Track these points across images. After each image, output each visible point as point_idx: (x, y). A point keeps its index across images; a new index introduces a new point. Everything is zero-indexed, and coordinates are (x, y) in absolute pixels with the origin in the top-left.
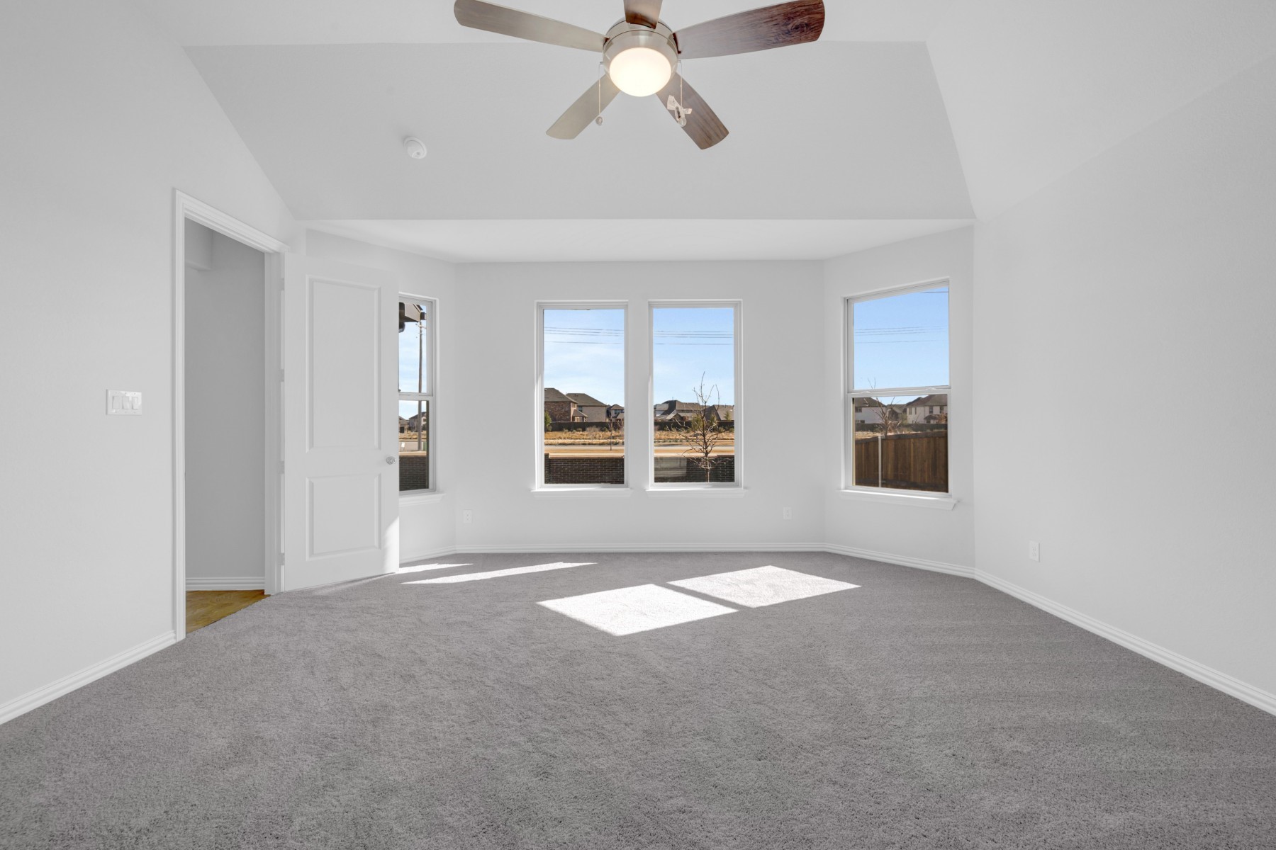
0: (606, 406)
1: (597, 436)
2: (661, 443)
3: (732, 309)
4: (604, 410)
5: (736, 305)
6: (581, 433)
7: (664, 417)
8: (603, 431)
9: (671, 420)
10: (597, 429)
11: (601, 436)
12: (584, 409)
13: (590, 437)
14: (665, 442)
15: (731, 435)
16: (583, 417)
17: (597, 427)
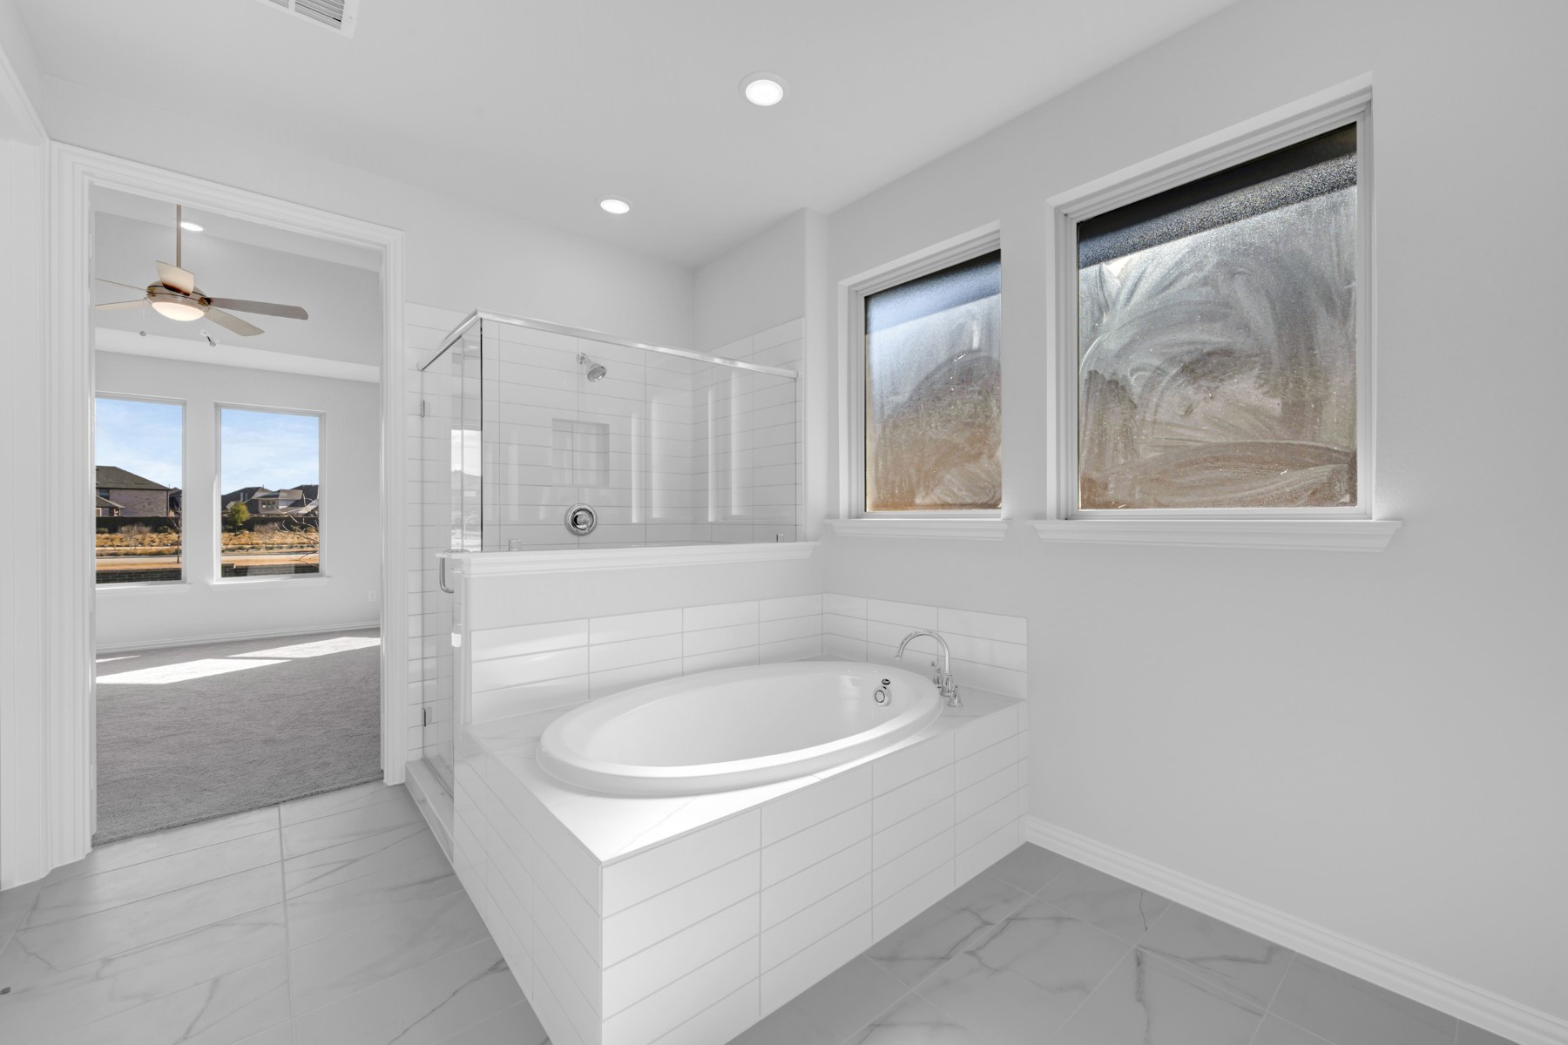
0: (168, 490)
1: (147, 540)
2: (283, 550)
3: (317, 419)
4: (164, 497)
5: (321, 416)
6: (107, 535)
7: (294, 510)
8: (160, 532)
9: (306, 515)
10: (145, 529)
11: (155, 541)
12: (113, 494)
13: (132, 542)
14: (291, 547)
15: (313, 536)
16: (112, 508)
17: (146, 525)
